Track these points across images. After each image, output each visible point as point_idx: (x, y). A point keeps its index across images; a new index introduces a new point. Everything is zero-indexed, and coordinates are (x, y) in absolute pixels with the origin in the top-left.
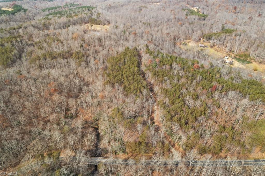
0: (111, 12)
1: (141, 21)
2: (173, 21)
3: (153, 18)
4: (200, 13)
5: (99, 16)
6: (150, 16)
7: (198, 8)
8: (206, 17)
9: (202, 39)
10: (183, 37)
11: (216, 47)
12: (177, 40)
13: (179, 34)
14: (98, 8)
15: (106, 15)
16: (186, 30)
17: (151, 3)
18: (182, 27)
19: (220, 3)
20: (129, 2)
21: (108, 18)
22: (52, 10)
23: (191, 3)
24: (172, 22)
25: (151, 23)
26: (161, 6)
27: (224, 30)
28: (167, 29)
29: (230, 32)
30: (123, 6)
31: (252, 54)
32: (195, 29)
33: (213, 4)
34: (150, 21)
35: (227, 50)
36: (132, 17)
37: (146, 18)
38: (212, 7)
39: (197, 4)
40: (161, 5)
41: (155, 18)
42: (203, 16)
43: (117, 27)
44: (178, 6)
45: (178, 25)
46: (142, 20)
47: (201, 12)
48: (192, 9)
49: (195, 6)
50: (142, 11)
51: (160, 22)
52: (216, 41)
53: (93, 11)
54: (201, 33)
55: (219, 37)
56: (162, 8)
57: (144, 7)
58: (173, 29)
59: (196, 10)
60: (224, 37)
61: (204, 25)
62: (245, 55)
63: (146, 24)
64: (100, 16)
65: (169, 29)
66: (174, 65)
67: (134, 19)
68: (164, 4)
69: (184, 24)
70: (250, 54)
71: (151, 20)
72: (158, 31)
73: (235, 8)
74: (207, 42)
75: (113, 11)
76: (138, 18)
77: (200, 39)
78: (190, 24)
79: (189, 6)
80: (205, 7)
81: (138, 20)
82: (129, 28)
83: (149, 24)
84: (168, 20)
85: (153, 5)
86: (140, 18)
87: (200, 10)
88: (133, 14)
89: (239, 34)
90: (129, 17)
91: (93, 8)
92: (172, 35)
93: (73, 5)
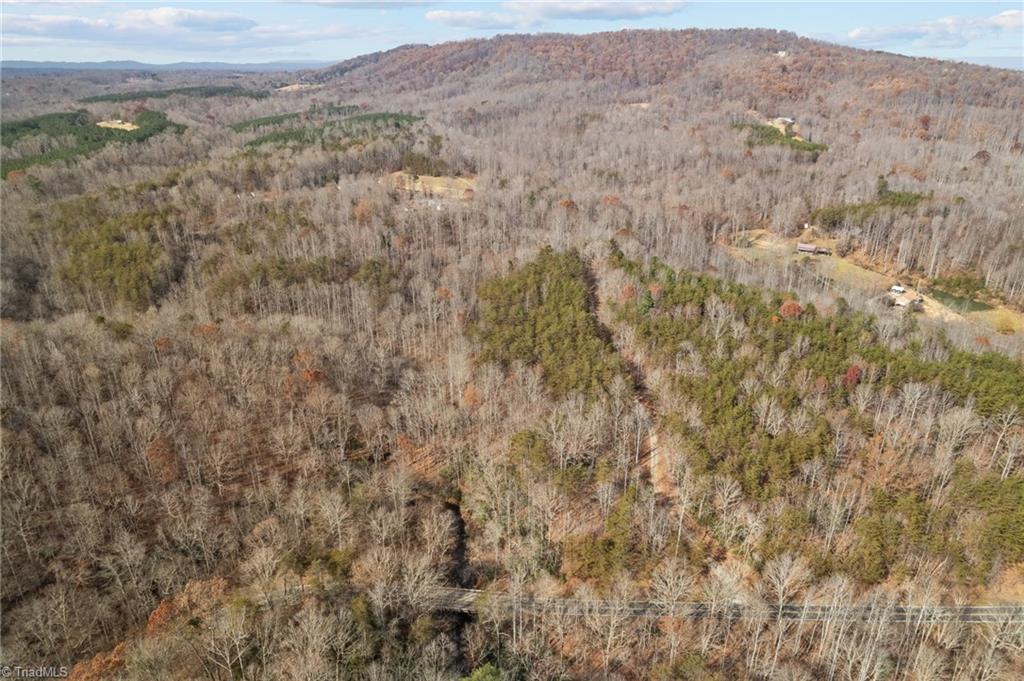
0: (476, 134)
1: (585, 166)
2: (700, 163)
3: (627, 153)
4: (797, 138)
5: (436, 147)
6: (618, 147)
7: (789, 120)
8: (819, 151)
9: (806, 226)
10: (737, 217)
11: (860, 254)
12: (719, 228)
13: (724, 209)
14: (429, 119)
15: (463, 144)
16: (748, 194)
17: (618, 105)
18: (734, 186)
19: (869, 106)
20: (538, 100)
21: (467, 152)
22: (266, 128)
23: (763, 102)
24: (698, 168)
25: (622, 170)
26: (656, 114)
27: (885, 195)
28: (680, 192)
29: (908, 201)
30: (516, 114)
31: (992, 276)
32: (781, 191)
33: (845, 108)
34: (617, 166)
35: (902, 264)
36: (554, 151)
37: (603, 154)
38: (841, 119)
39: (784, 106)
40: (654, 112)
41: (635, 155)
42: (810, 150)
43: (503, 184)
44: (716, 115)
45: (720, 178)
46: (590, 159)
47: (800, 136)
48: (770, 124)
49: (779, 116)
50: (588, 131)
51: (652, 167)
52: (858, 231)
53: (414, 130)
54: (804, 204)
55: (870, 220)
56: (657, 121)
57: (594, 117)
58: (702, 191)
59: (782, 129)
60: (886, 219)
61: (813, 177)
62: (968, 281)
63: (606, 175)
64: (440, 147)
65: (686, 190)
66: (713, 303)
67: (560, 157)
68: (665, 107)
69: (739, 176)
70: (983, 279)
71: (620, 161)
72: (647, 198)
73: (926, 122)
74: (826, 236)
75: (483, 131)
76: (573, 155)
77: (801, 227)
78: (761, 174)
79: (755, 114)
80: (816, 118)
81: (574, 161)
82: (547, 188)
83: (616, 176)
84: (683, 162)
85: (626, 109)
86: (581, 152)
87: (795, 128)
88: (555, 141)
89: (942, 209)
90: (541, 150)
91: (411, 119)
92: (700, 211)
93: (339, 111)
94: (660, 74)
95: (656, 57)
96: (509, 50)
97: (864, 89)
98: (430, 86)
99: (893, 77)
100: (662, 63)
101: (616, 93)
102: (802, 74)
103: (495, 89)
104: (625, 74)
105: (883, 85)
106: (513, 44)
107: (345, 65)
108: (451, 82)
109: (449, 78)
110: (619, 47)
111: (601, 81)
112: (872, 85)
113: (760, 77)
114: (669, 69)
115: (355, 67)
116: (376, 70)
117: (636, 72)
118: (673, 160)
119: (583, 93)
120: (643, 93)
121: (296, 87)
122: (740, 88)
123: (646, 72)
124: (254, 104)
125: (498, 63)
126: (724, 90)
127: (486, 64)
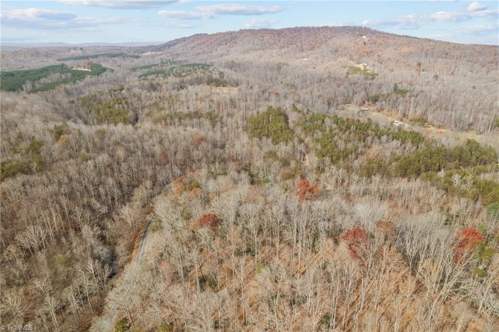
0: (235, 71)
1: (282, 82)
2: (327, 81)
3: (298, 77)
4: (368, 72)
5: (222, 75)
6: (294, 75)
7: (366, 65)
8: (375, 76)
9: (366, 102)
10: (340, 99)
11: (385, 111)
12: (333, 103)
13: (335, 97)
15: (232, 74)
16: (345, 91)
17: (294, 59)
18: (339, 88)
19: (399, 58)
22: (145, 70)
23: (355, 57)
24: (326, 83)
25: (296, 84)
27: (396, 90)
28: (319, 91)
29: (403, 93)
30: (251, 63)
31: (430, 117)
32: (357, 90)
33: (389, 59)
34: (294, 82)
35: (400, 115)
36: (269, 77)
37: (289, 78)
38: (387, 64)
39: (364, 59)
40: (310, 62)
41: (302, 78)
42: (372, 75)
44: (335, 63)
45: (334, 85)
46: (283, 80)
47: (370, 71)
48: (357, 66)
49: (362, 63)
50: (282, 69)
51: (308, 82)
52: (384, 103)
53: (211, 69)
54: (365, 94)
55: (388, 98)
56: (311, 65)
57: (284, 65)
58: (327, 90)
59: (362, 69)
60: (395, 98)
61: (370, 84)
62: (422, 119)
63: (290, 85)
65: (321, 90)
67: (271, 80)
68: (314, 60)
69: (342, 85)
70: (427, 119)
71: (295, 80)
72: (307, 93)
73: (419, 64)
74: (373, 105)
75: (239, 70)
76: (277, 79)
77: (364, 103)
78: (351, 84)
79: (352, 62)
80: (376, 63)
81: (277, 81)
83: (294, 86)
84: (320, 81)
85: (298, 61)
86: (280, 78)
87: (368, 67)
88: (269, 73)
89: (416, 95)
90: (263, 77)
92: (326, 97)
93: (174, 63)
94: (312, 46)
95: (311, 38)
96: (246, 36)
97: (397, 52)
98: (212, 52)
99: (409, 46)
100: (313, 41)
101: (293, 54)
102: (373, 45)
103: (241, 53)
104: (297, 46)
105: (405, 50)
106: (248, 34)
107: (170, 43)
108: (221, 50)
109: (220, 49)
110: (294, 34)
111: (287, 49)
112: (400, 50)
113: (355, 47)
114: (316, 43)
115: (174, 44)
116: (185, 45)
117: (302, 45)
118: (316, 79)
119: (279, 55)
120: (304, 54)
121: (149, 53)
122: (346, 52)
123: (306, 45)
124: (135, 60)
125: (241, 42)
126: (339, 52)
127: (236, 42)
